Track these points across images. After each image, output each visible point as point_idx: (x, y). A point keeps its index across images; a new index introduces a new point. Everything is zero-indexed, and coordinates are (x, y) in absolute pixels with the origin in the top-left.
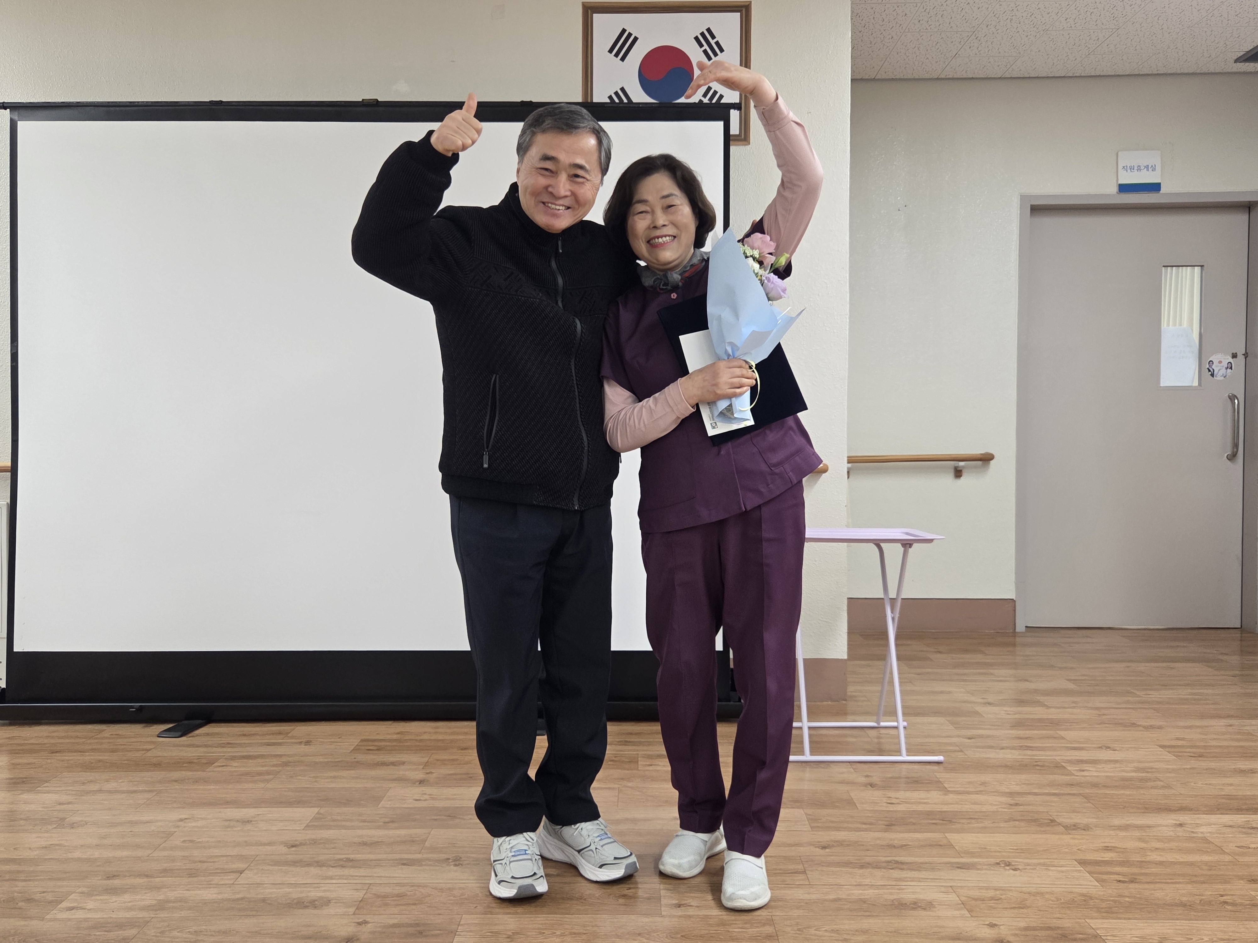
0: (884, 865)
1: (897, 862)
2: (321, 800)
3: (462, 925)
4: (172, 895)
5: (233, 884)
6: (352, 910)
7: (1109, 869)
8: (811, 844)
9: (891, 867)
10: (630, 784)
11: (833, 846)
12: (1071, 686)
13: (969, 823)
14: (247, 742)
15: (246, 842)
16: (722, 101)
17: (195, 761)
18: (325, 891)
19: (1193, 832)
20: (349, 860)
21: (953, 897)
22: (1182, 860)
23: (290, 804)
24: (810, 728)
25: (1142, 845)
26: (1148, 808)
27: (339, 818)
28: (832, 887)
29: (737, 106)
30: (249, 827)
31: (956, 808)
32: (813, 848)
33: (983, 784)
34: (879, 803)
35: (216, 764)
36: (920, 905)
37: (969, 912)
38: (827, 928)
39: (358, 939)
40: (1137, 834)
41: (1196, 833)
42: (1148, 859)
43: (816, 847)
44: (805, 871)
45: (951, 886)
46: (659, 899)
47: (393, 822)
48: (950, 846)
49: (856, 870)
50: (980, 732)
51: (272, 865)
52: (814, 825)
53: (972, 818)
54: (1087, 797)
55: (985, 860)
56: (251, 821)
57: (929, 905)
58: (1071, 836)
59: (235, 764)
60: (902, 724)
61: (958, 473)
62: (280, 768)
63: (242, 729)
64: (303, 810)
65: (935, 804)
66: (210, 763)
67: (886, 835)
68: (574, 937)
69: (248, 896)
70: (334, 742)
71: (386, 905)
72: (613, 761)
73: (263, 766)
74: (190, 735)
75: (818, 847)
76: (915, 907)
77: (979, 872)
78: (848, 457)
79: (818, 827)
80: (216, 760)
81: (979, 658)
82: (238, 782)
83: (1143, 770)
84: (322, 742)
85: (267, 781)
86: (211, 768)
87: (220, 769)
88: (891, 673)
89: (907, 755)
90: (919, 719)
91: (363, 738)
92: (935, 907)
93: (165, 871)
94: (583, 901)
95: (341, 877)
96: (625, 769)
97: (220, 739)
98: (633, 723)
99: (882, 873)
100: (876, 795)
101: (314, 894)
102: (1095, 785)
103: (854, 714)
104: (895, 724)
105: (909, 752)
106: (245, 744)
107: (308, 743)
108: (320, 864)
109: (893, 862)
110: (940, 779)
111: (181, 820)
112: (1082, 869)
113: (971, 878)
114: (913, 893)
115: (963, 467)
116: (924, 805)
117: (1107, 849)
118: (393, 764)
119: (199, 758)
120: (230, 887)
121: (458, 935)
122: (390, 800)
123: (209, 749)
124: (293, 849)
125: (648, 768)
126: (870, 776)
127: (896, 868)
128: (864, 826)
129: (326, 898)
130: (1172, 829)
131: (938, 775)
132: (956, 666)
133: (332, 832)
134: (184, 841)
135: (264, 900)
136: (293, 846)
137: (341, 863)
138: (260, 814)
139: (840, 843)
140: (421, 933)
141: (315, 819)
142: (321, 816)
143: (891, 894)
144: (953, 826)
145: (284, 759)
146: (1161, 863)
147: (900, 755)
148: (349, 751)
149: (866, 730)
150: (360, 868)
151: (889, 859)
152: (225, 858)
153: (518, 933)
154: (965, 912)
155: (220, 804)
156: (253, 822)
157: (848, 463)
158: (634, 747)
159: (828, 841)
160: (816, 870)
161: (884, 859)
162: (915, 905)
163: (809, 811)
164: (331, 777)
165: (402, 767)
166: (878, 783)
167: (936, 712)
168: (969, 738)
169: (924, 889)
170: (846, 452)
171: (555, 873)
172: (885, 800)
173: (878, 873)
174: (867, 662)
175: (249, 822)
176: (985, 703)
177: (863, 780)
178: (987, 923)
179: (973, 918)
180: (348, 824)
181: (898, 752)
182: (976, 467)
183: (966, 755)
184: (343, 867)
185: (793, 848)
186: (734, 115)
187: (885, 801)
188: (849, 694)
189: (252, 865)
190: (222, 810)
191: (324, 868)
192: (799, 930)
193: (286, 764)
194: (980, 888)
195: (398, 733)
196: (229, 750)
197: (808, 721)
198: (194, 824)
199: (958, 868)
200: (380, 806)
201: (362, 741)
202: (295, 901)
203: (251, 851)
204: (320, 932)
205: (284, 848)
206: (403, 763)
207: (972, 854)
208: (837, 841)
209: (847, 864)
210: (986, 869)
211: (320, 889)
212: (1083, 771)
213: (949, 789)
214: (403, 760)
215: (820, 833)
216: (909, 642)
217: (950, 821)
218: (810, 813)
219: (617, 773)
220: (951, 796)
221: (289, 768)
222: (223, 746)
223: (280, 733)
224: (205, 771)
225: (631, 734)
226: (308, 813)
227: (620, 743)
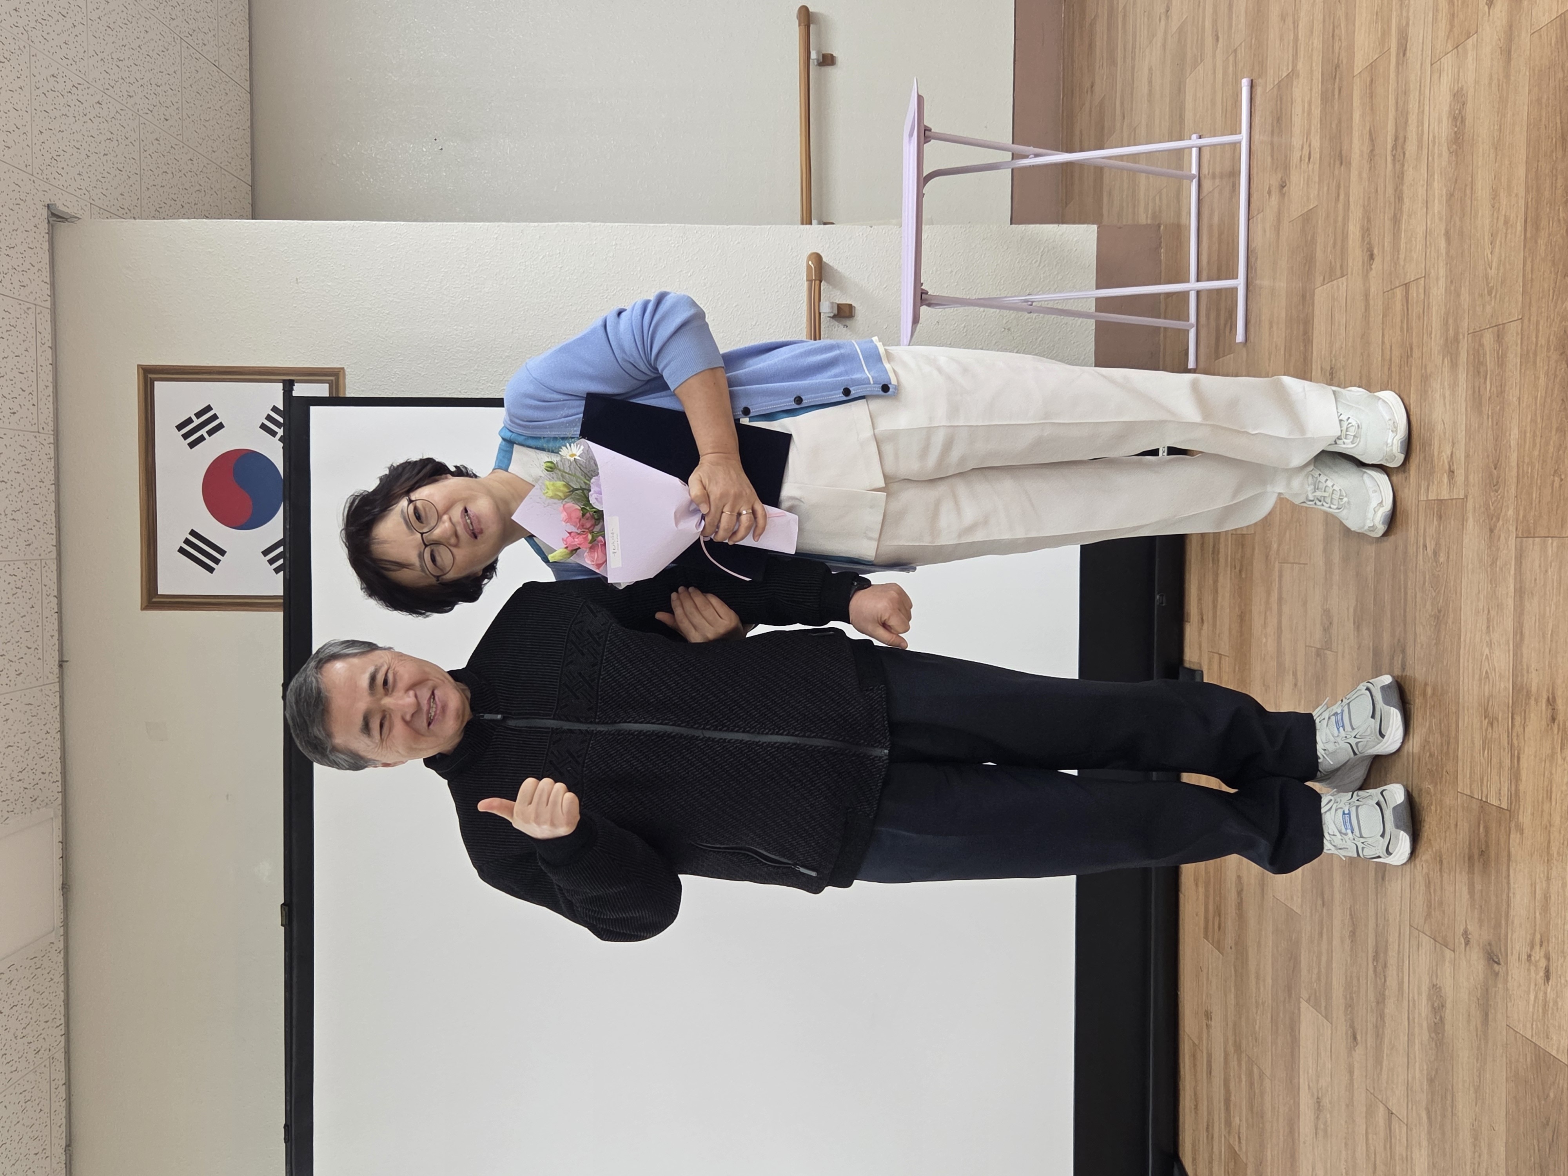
0: (1398, 166)
1: (1394, 147)
2: (1290, 996)
3: (1472, 792)
5: (1407, 1125)
6: (1448, 953)
8: (1366, 276)
9: (1402, 155)
10: (1275, 546)
11: (1369, 243)
13: (1340, 40)
14: (1205, 1103)
15: (1347, 1106)
16: (281, 407)
18: (1420, 994)
20: (1376, 958)
21: (1448, 61)
23: (1294, 1042)
24: (1198, 280)
27: (1316, 971)
28: (1428, 243)
29: (288, 386)
30: (1326, 1101)
31: (1317, 59)
32: (1373, 273)
33: (1283, 18)
34: (1309, 176)
35: (1237, 1148)
36: (1457, 112)
37: (1469, 38)
38: (1488, 252)
39: (1490, 944)
43: (1371, 269)
44: (1406, 284)
45: (1431, 65)
46: (1441, 502)
47: (1322, 894)
48: (1372, 67)
49: (1406, 207)
50: (1208, 24)
51: (1381, 1070)
52: (1338, 273)
53: (1333, 36)
55: (1394, 14)
56: (1318, 1098)
57: (1459, 97)
59: (1237, 1119)
60: (1194, 141)
61: (828, 60)
62: (1244, 1055)
63: (1187, 1111)
64: (1303, 1023)
65: (1311, 90)
66: (1234, 1155)
67: (1355, 163)
68: (1493, 627)
69: (1424, 1104)
70: (1208, 979)
71: (1441, 903)
72: (1240, 571)
73: (1240, 1081)
75: (1371, 265)
76: (1460, 118)
77: (1411, 22)
78: (802, 224)
79: (1341, 266)
80: (1231, 1148)
81: (1101, 27)
82: (1262, 1117)
84: (1207, 995)
85: (1261, 1075)
86: (1243, 1156)
87: (1243, 1142)
88: (1121, 157)
89: (1240, 133)
90: (1189, 115)
91: (1202, 935)
92: (1462, 89)
94: (1442, 614)
95: (1400, 968)
96: (1253, 554)
97: (1201, 1143)
99: (1411, 169)
100: (1296, 180)
101: (1423, 1007)
103: (1179, 214)
104: (1194, 151)
105: (1236, 131)
106: (1208, 1106)
107: (1208, 1016)
108: (1381, 1000)
109: (1394, 152)
110: (1276, 83)
113: (1418, 34)
114: (1440, 121)
115: (818, 53)
116: (1313, 108)
118: (1240, 893)
120: (1411, 1130)
121: (1487, 798)
122: (1292, 898)
123: (1216, 1157)
124: (1359, 1037)
126: (1269, 188)
127: (1403, 148)
128: (1342, 197)
129: (1430, 990)
131: (1269, 86)
132: (1113, 62)
133: (1334, 982)
135: (1431, 1081)
136: (1355, 1038)
137: (1379, 968)
138: (1309, 1085)
139: (1366, 232)
140: (1482, 853)
141: (1316, 1006)
142: (1312, 998)
143: (1440, 155)
144: (1344, 62)
145: (1231, 1049)
147: (1240, 143)
148: (1221, 955)
149: (1202, 196)
150: (1387, 941)
151: (1389, 159)
152: (1370, 1136)
153: (1486, 710)
154: (1470, 42)
155: (1293, 1144)
156: (1320, 1095)
157: (811, 224)
159: (1363, 251)
160: (1403, 268)
161: (1390, 166)
162: (1458, 118)
163: (1319, 279)
164: (1257, 983)
165: (1245, 880)
166: (1279, 176)
167: (1179, 90)
168: (1217, 40)
169: (1435, 106)
170: (796, 226)
171: (1401, 655)
172: (1304, 166)
173: (1410, 175)
174: (1105, 194)
175: (1318, 1101)
176: (1167, 17)
177: (1274, 200)
178: (1486, 8)
179: (1480, 30)
180: (1324, 959)
181: (1236, 145)
182: (819, 34)
183: (1241, 44)
184: (1385, 966)
185: (1371, 302)
186: (300, 390)
187: (1306, 166)
188: (1149, 222)
189: (1380, 1097)
190: (1302, 1140)
191: (1387, 993)
192: (1490, 293)
193: (1238, 1048)
194: (1435, 20)
195: (1197, 885)
196: (1216, 1129)
197: (1188, 282)
199: (1404, 55)
200: (1298, 911)
201: (1206, 937)
202: (1433, 1035)
203: (1360, 1097)
204: (1478, 999)
205: (1357, 1051)
206: (1239, 877)
207: (1385, 34)
208: (1363, 238)
209: (1396, 220)
210: (1408, 11)
211: (1416, 998)
213: (1290, 70)
214: (1234, 878)
215: (1350, 264)
216: (1077, 133)
217: (1337, 67)
218: (1322, 278)
219: (1258, 566)
220: (1300, 66)
221: (1244, 1042)
222: (1210, 1138)
223: (1194, 1056)
224: (1246, 1164)
225: (1203, 544)
226: (1308, 1016)
227: (1216, 561)
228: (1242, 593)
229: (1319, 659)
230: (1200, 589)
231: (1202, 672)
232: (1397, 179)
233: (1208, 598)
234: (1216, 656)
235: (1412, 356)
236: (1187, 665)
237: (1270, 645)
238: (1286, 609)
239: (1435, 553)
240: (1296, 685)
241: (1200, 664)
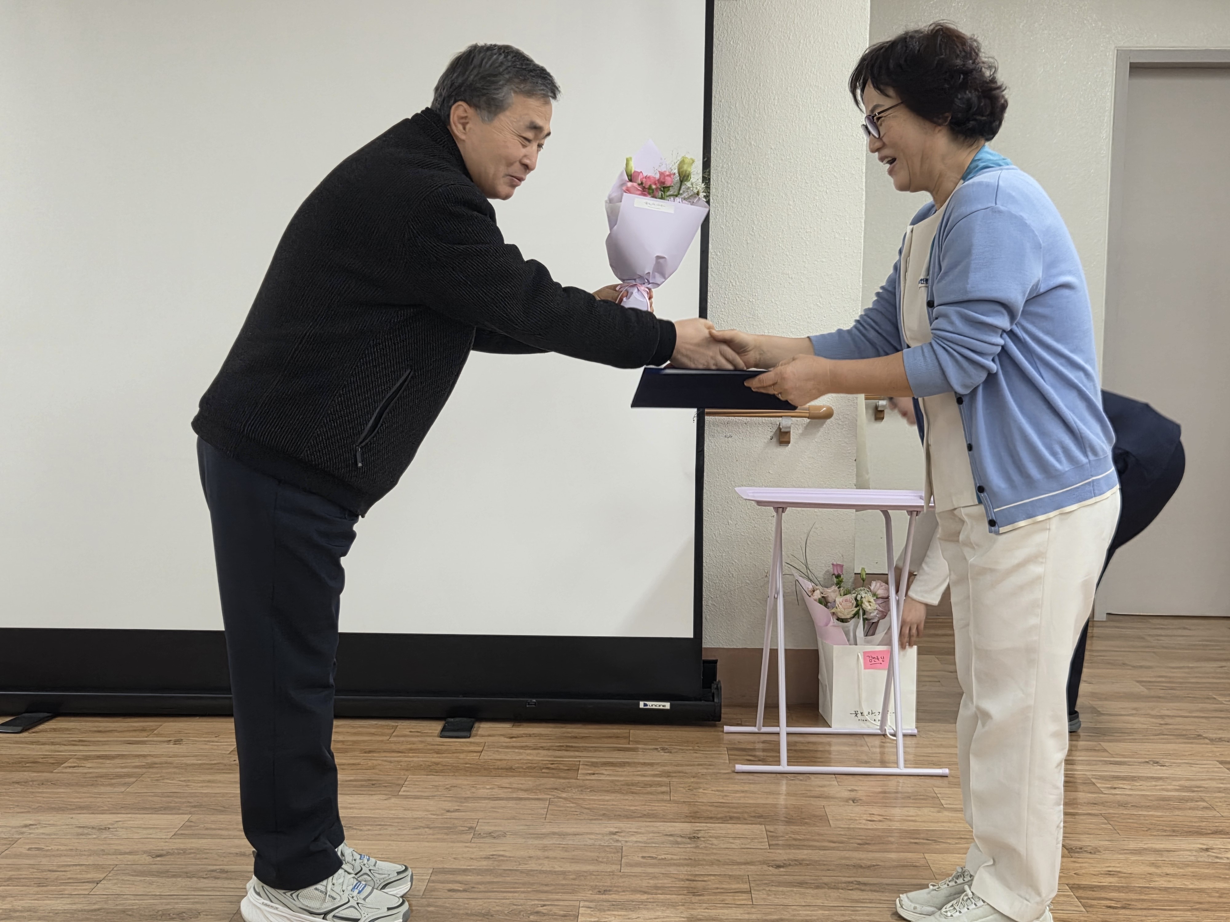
0: (844, 883)
1: (859, 883)
2: (193, 805)
4: (19, 904)
5: (88, 894)
7: (1103, 895)
8: (764, 863)
9: (852, 886)
10: (563, 795)
11: (789, 865)
12: (1140, 689)
13: (956, 843)
14: (103, 739)
15: (103, 852)
17: (40, 760)
18: (194, 903)
19: (1217, 857)
20: (223, 871)
22: (1191, 886)
23: (155, 810)
25: (1152, 870)
26: (1175, 831)
27: (213, 826)
28: (778, 907)
30: (105, 834)
31: (947, 826)
32: (765, 867)
34: (856, 820)
35: (66, 765)
40: (1152, 858)
41: (1221, 858)
42: (1153, 885)
43: (769, 866)
44: (750, 892)
46: (577, 917)
48: (927, 866)
49: (810, 891)
51: (133, 875)
52: (773, 843)
53: (961, 838)
54: (1107, 818)
56: (109, 828)
58: (1072, 859)
59: (89, 765)
62: (144, 768)
63: (97, 724)
64: (170, 817)
65: (924, 822)
66: (59, 763)
67: (855, 856)
69: (106, 906)
70: (210, 741)
72: (547, 768)
73: (122, 767)
74: (33, 730)
75: (772, 866)
79: (777, 847)
80: (66, 760)
82: (92, 785)
83: (1189, 789)
84: (194, 741)
85: (128, 784)
86: (60, 769)
87: (70, 770)
89: (904, 767)
93: (9, 879)
94: (490, 918)
96: (560, 778)
97: (70, 736)
98: (579, 726)
99: (838, 894)
100: (856, 811)
101: (182, 906)
102: (1123, 805)
105: (907, 763)
107: (178, 742)
108: (189, 874)
109: (855, 883)
110: (939, 795)
111: (26, 826)
112: (1072, 894)
114: (868, 915)
116: (909, 823)
117: (1109, 874)
119: (45, 757)
120: (84, 900)
123: (58, 748)
124: (158, 859)
125: (589, 777)
126: (856, 790)
127: (856, 890)
128: (832, 845)
129: (196, 910)
130: (1195, 853)
131: (938, 790)
133: (203, 843)
134: (29, 849)
135: (124, 911)
136: (158, 856)
137: (214, 874)
138: (119, 823)
139: (799, 863)
141: (183, 827)
142: (192, 824)
143: (843, 915)
144: (938, 847)
145: (150, 760)
146: (1166, 889)
147: (896, 767)
148: (229, 752)
149: (865, 737)
150: (236, 879)
151: (851, 881)
152: (78, 867)
155: (71, 809)
156: (111, 830)
158: (577, 754)
159: (785, 860)
160: (764, 890)
161: (845, 879)
164: (204, 781)
166: (864, 798)
169: (880, 911)
171: (461, 889)
172: (865, 815)
173: (834, 894)
177: (846, 794)
180: (223, 833)
181: (894, 764)
184: (216, 878)
185: (743, 867)
187: (865, 818)
189: (110, 875)
190: (73, 816)
193: (151, 766)
196: (81, 748)
198: (41, 831)
202: (160, 913)
203: (110, 860)
205: (148, 858)
208: (795, 860)
209: (801, 884)
212: (1115, 788)
213: (945, 806)
215: (778, 852)
217: (936, 841)
218: (772, 830)
219: (551, 782)
220: (946, 813)
221: (154, 770)
222: (73, 743)
223: (143, 730)
224: (52, 772)
225: (576, 737)
226: (178, 820)
227: (560, 748)
228: (531, 769)
229: (467, 829)
230: (540, 735)
231: (469, 737)
232: (833, 884)
233: (530, 742)
234: (480, 749)
235: (693, 895)
236: (476, 725)
237: (483, 792)
238: (511, 804)
239: (537, 913)
240: (448, 811)
241: (476, 735)
